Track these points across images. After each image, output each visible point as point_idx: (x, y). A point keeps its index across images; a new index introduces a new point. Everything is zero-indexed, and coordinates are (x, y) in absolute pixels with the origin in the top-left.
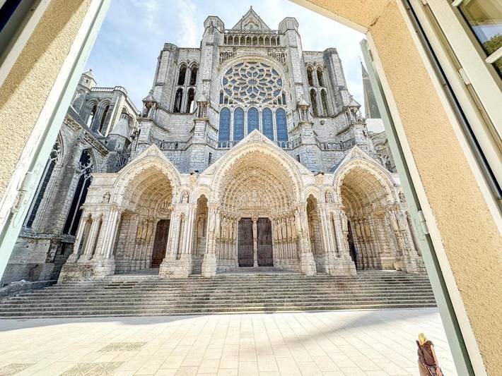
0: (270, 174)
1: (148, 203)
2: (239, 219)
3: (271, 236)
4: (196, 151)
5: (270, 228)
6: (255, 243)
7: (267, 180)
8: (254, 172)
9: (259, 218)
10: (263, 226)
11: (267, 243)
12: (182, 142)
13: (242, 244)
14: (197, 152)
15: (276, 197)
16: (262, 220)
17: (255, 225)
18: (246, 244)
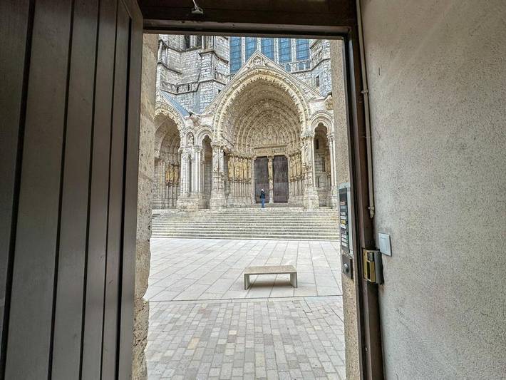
0: (284, 105)
1: (171, 149)
2: (254, 159)
3: (287, 174)
4: (204, 90)
5: (286, 166)
6: (271, 182)
7: (281, 112)
8: (267, 105)
9: (275, 156)
10: (280, 163)
11: (283, 181)
12: (193, 83)
13: (258, 183)
14: (206, 91)
15: (291, 131)
16: (279, 158)
17: (270, 164)
18: (262, 182)
